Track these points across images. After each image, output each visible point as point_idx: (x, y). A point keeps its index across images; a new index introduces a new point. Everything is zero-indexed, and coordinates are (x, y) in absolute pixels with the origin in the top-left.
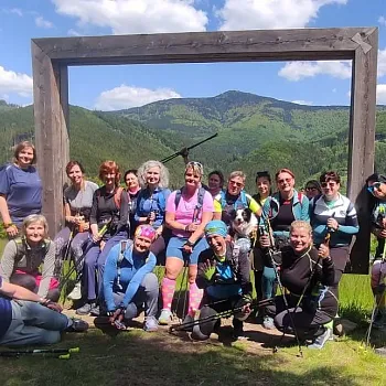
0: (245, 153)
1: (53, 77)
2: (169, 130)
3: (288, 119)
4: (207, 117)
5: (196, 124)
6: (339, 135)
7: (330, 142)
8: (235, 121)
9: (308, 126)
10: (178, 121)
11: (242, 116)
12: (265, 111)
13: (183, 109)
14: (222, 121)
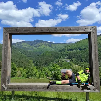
0: (40, 54)
1: (9, 37)
2: (22, 49)
3: (50, 46)
4: (31, 46)
5: (28, 47)
6: (62, 49)
7: (60, 51)
8: (38, 47)
9: (55, 48)
10: (24, 47)
11: (40, 45)
12: (45, 44)
13: (25, 44)
14: (35, 47)
